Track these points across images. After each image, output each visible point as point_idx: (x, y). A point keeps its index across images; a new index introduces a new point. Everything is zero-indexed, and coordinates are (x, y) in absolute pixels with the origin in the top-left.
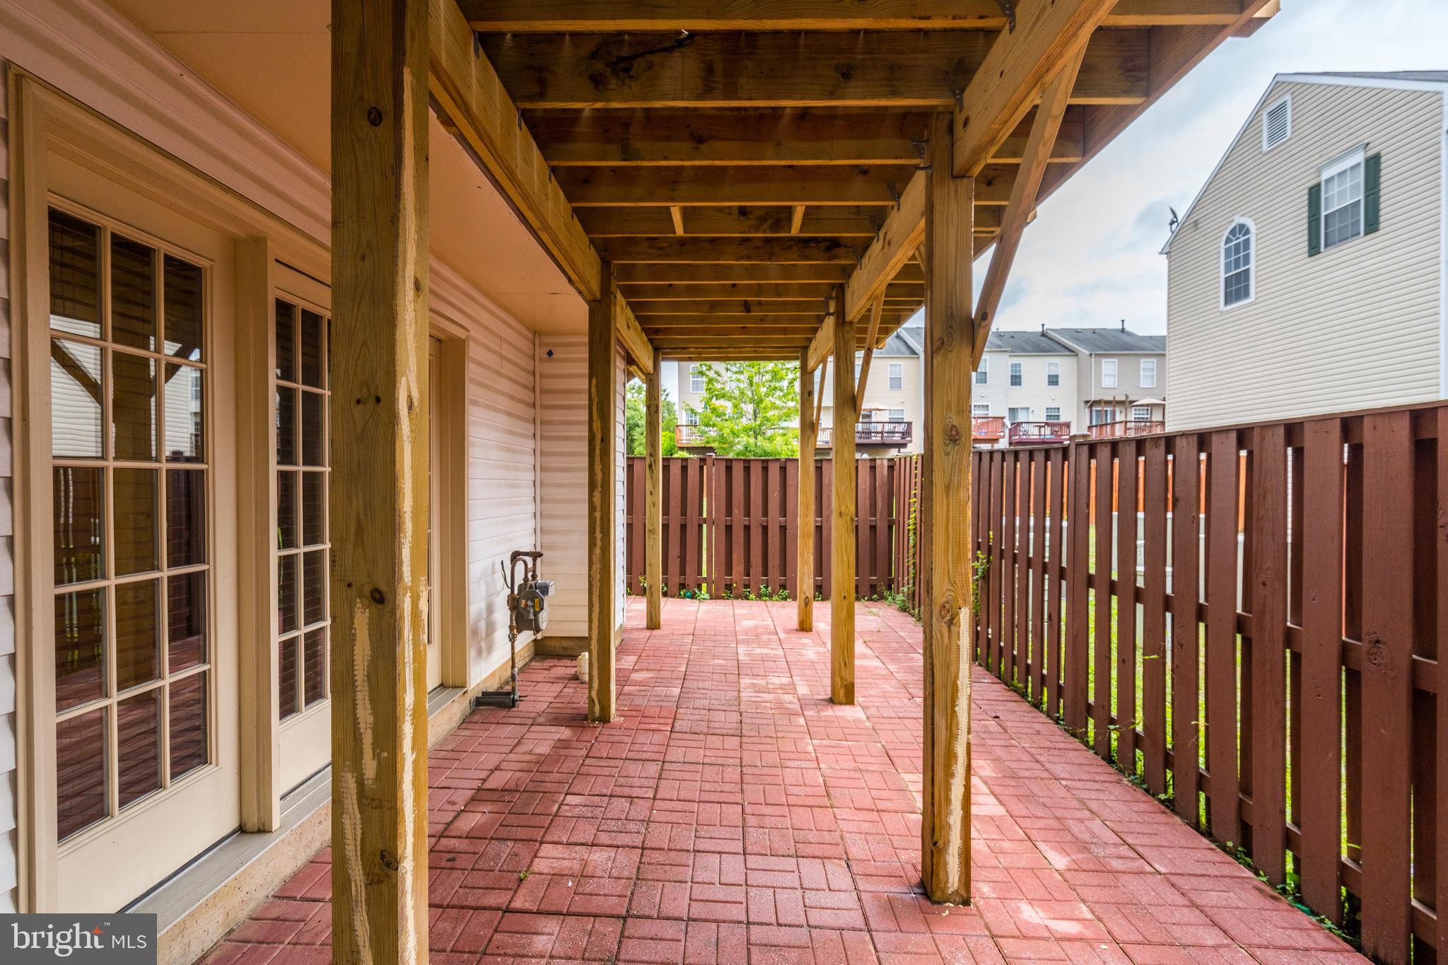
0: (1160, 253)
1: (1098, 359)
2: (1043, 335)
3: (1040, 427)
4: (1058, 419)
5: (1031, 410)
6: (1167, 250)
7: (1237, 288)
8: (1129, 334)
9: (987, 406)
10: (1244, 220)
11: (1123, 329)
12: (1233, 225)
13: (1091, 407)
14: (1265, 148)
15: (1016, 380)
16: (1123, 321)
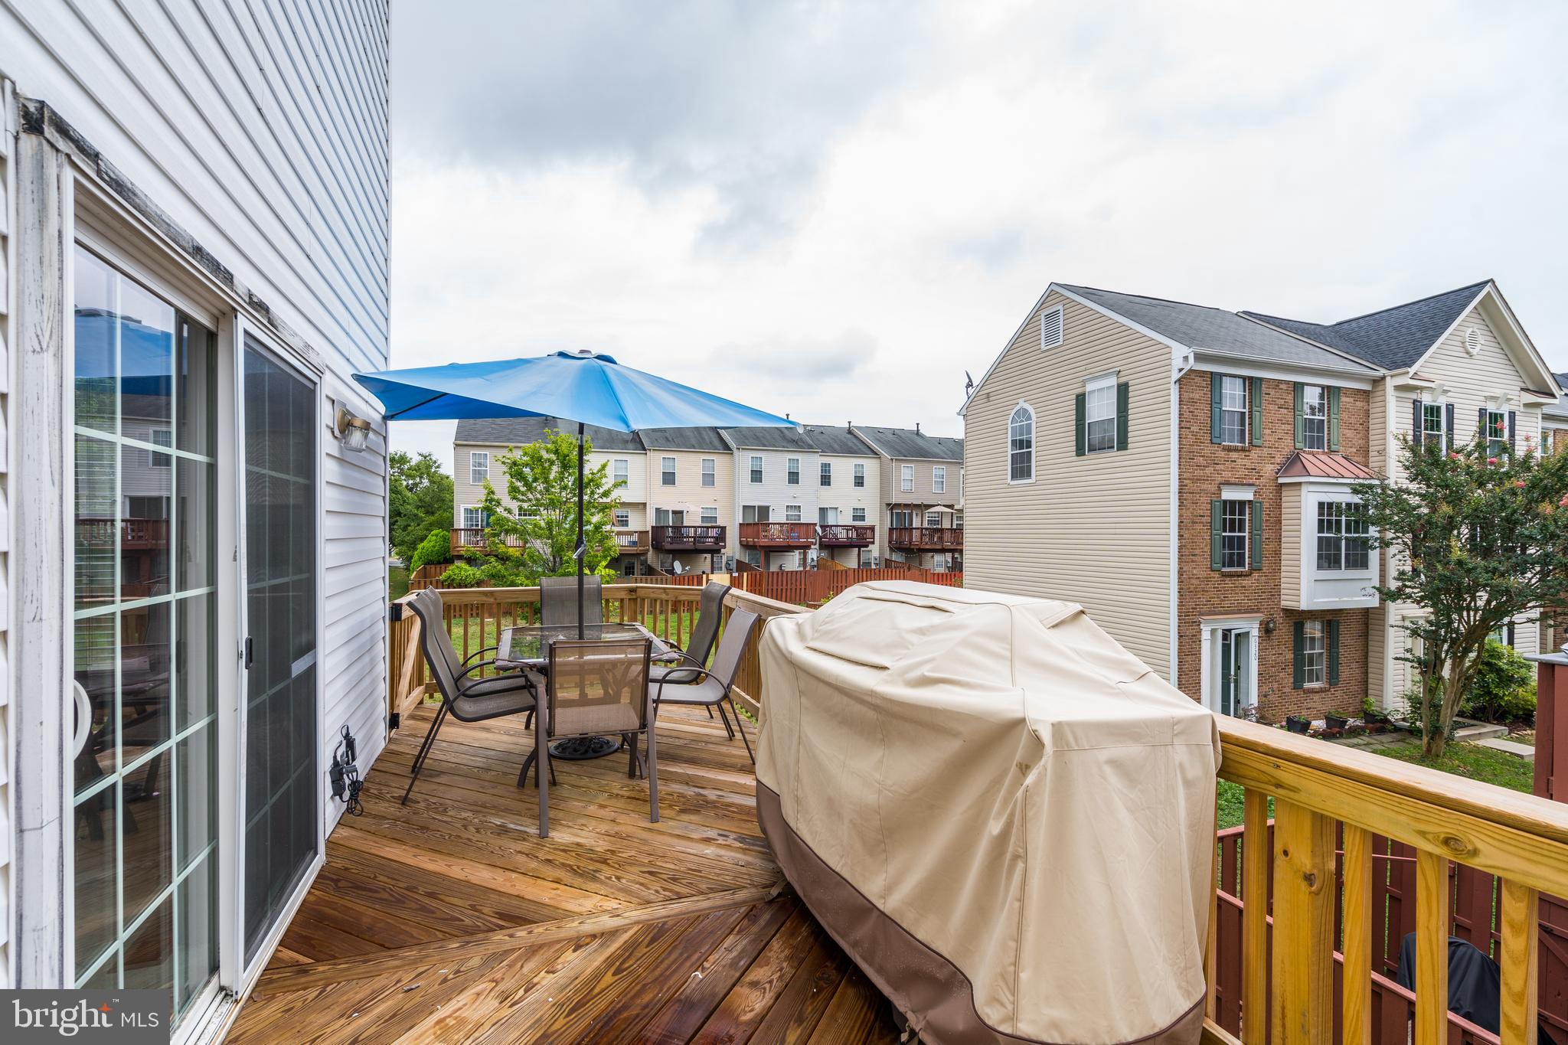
0: (959, 414)
1: (898, 464)
2: (850, 432)
3: (847, 530)
4: (864, 520)
5: (839, 510)
6: (964, 412)
7: (1021, 467)
8: (922, 437)
9: (799, 507)
10: (1027, 406)
11: (918, 430)
12: (1018, 407)
13: (892, 509)
14: (1043, 347)
15: (826, 480)
16: (918, 424)
